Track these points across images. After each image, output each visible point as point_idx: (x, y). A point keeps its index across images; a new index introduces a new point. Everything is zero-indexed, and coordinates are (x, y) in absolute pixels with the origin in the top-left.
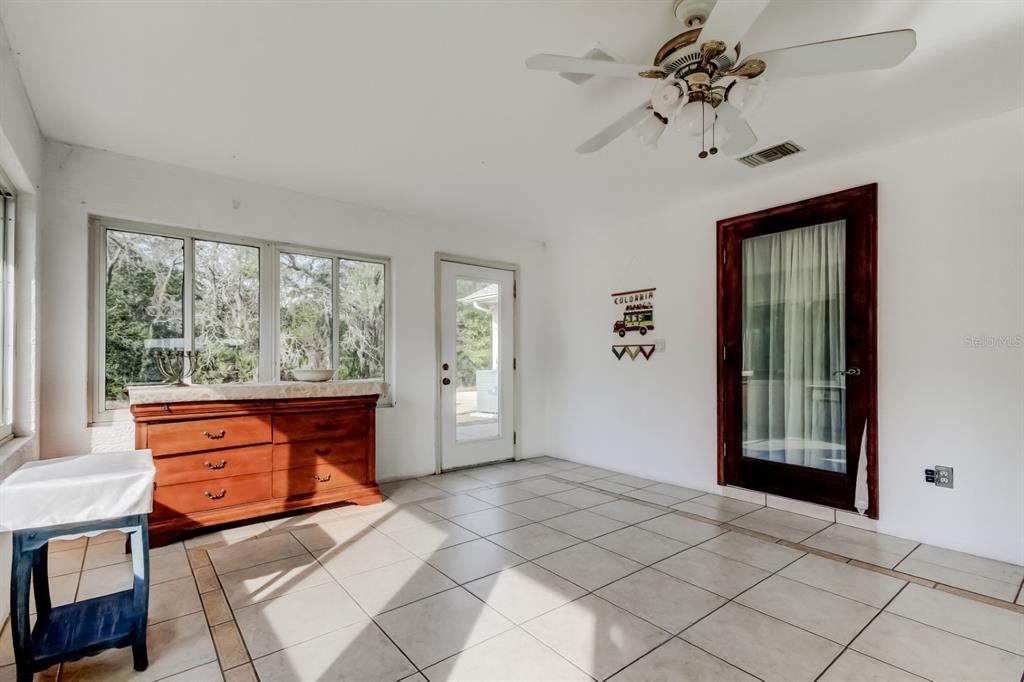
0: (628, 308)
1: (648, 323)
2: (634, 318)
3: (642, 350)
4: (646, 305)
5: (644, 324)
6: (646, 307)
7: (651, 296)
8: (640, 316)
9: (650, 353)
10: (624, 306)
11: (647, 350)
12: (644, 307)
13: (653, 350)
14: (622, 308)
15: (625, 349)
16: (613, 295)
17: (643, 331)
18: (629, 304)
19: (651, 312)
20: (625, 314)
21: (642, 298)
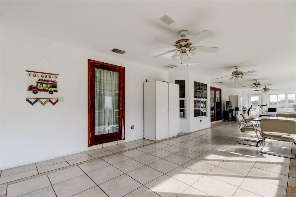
0: (40, 80)
1: (54, 89)
2: (44, 85)
3: (50, 101)
4: (53, 80)
5: (52, 89)
6: (53, 82)
7: (56, 77)
8: (48, 85)
9: (56, 103)
10: (38, 78)
11: (54, 101)
12: (52, 81)
13: (57, 101)
14: (36, 79)
15: (37, 100)
16: (27, 71)
17: (51, 92)
18: (41, 78)
19: (56, 84)
20: (38, 83)
21: (50, 77)
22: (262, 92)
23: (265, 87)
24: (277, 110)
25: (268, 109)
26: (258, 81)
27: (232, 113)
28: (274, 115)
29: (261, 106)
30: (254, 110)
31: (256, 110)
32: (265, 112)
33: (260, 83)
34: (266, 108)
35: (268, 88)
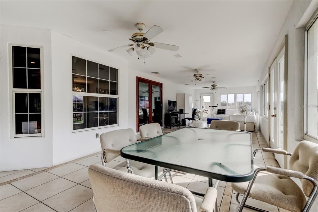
22: (211, 89)
23: (214, 84)
24: (226, 112)
25: (218, 111)
26: (200, 73)
27: (176, 116)
28: (223, 117)
29: (212, 107)
30: (205, 112)
31: (207, 112)
32: (215, 114)
33: (201, 75)
34: (216, 110)
35: (216, 85)
